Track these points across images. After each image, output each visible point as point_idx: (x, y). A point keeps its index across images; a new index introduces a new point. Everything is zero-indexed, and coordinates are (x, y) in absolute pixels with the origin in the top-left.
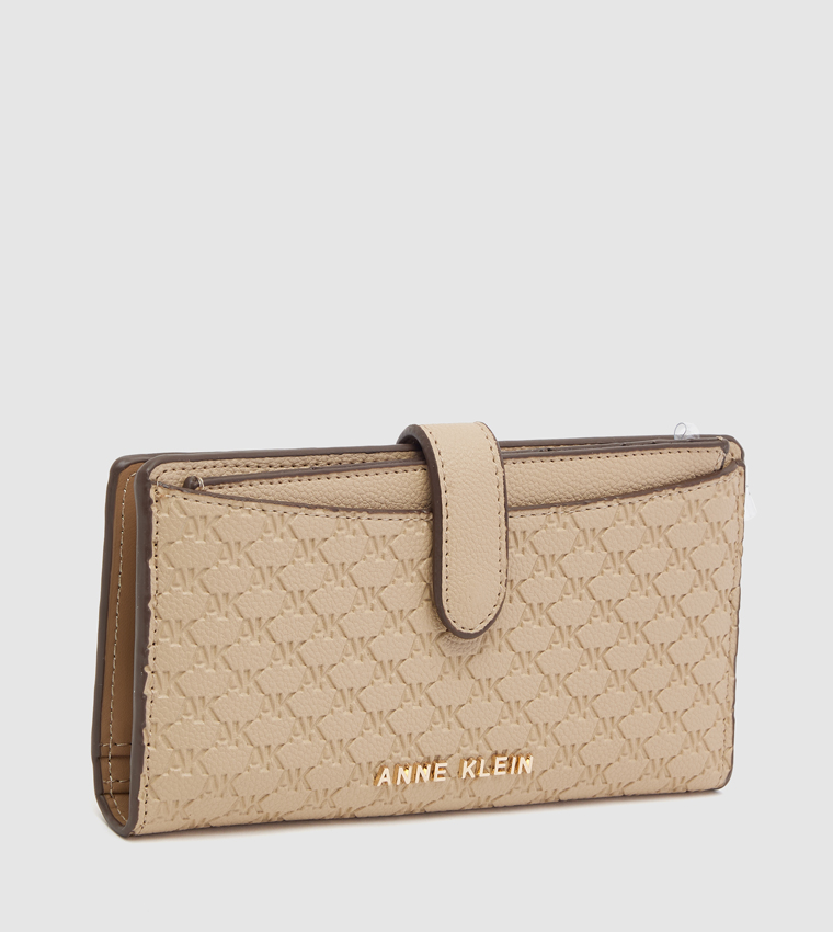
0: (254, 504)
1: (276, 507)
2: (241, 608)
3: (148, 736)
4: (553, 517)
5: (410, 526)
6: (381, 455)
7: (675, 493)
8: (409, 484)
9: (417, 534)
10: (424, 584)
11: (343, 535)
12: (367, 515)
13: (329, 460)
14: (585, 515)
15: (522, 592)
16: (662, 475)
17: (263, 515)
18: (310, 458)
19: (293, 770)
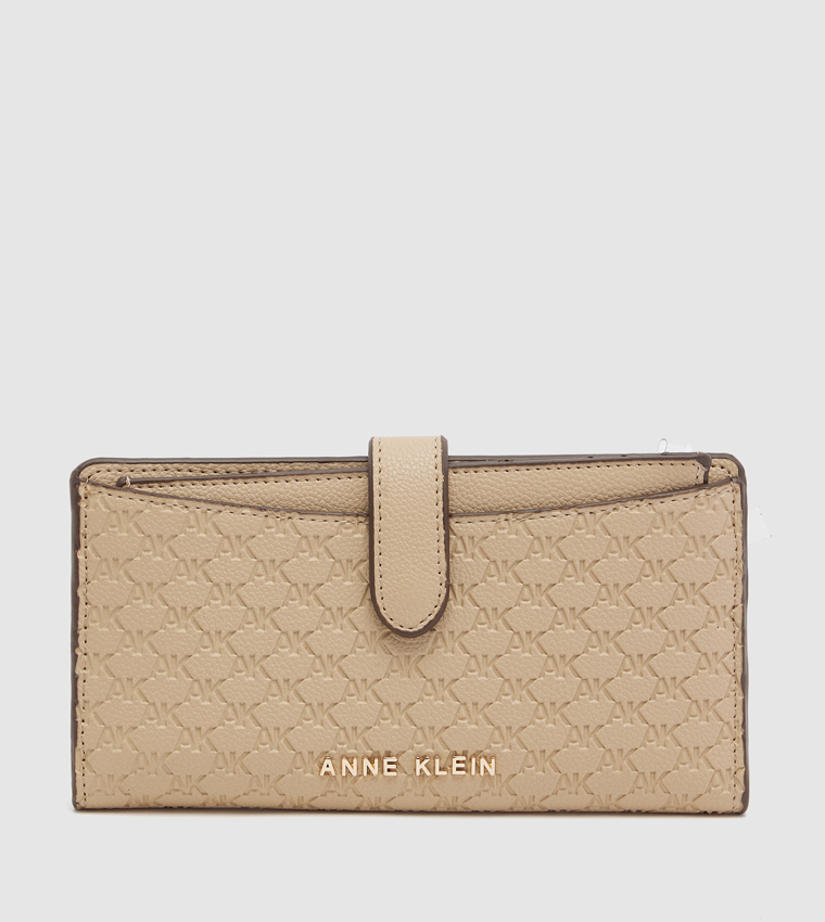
0: (175, 501)
1: (198, 504)
2: (166, 597)
3: (81, 712)
4: (504, 524)
5: (347, 528)
6: (336, 464)
7: (644, 504)
8: (353, 490)
9: (356, 536)
10: (365, 584)
11: (271, 533)
12: (298, 516)
13: (279, 468)
14: (537, 523)
15: (474, 595)
16: (631, 487)
17: (186, 511)
18: (258, 465)
19: (227, 753)
